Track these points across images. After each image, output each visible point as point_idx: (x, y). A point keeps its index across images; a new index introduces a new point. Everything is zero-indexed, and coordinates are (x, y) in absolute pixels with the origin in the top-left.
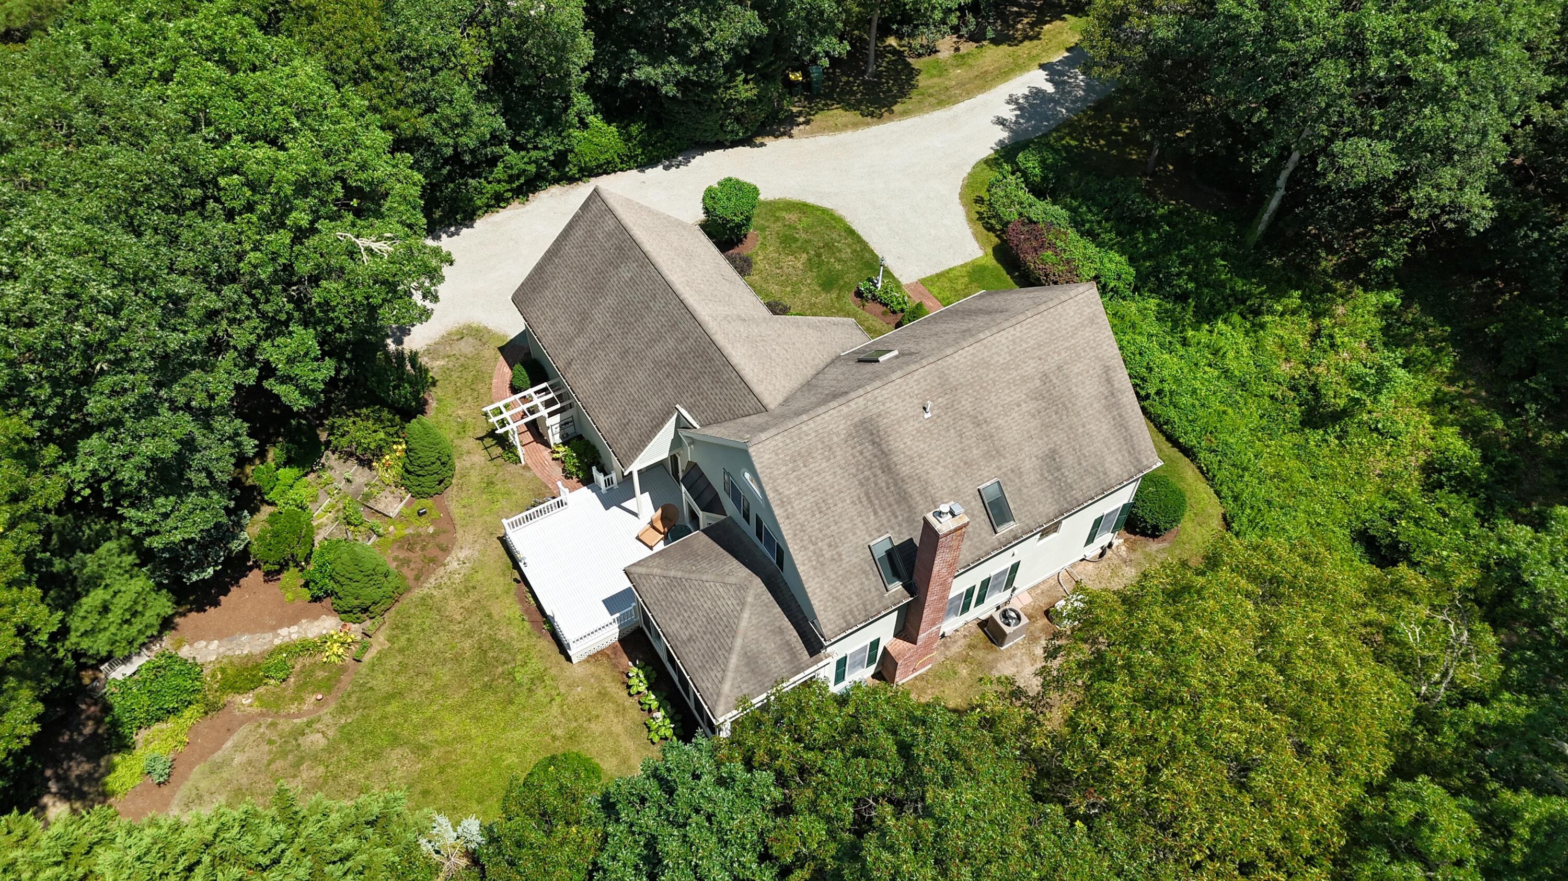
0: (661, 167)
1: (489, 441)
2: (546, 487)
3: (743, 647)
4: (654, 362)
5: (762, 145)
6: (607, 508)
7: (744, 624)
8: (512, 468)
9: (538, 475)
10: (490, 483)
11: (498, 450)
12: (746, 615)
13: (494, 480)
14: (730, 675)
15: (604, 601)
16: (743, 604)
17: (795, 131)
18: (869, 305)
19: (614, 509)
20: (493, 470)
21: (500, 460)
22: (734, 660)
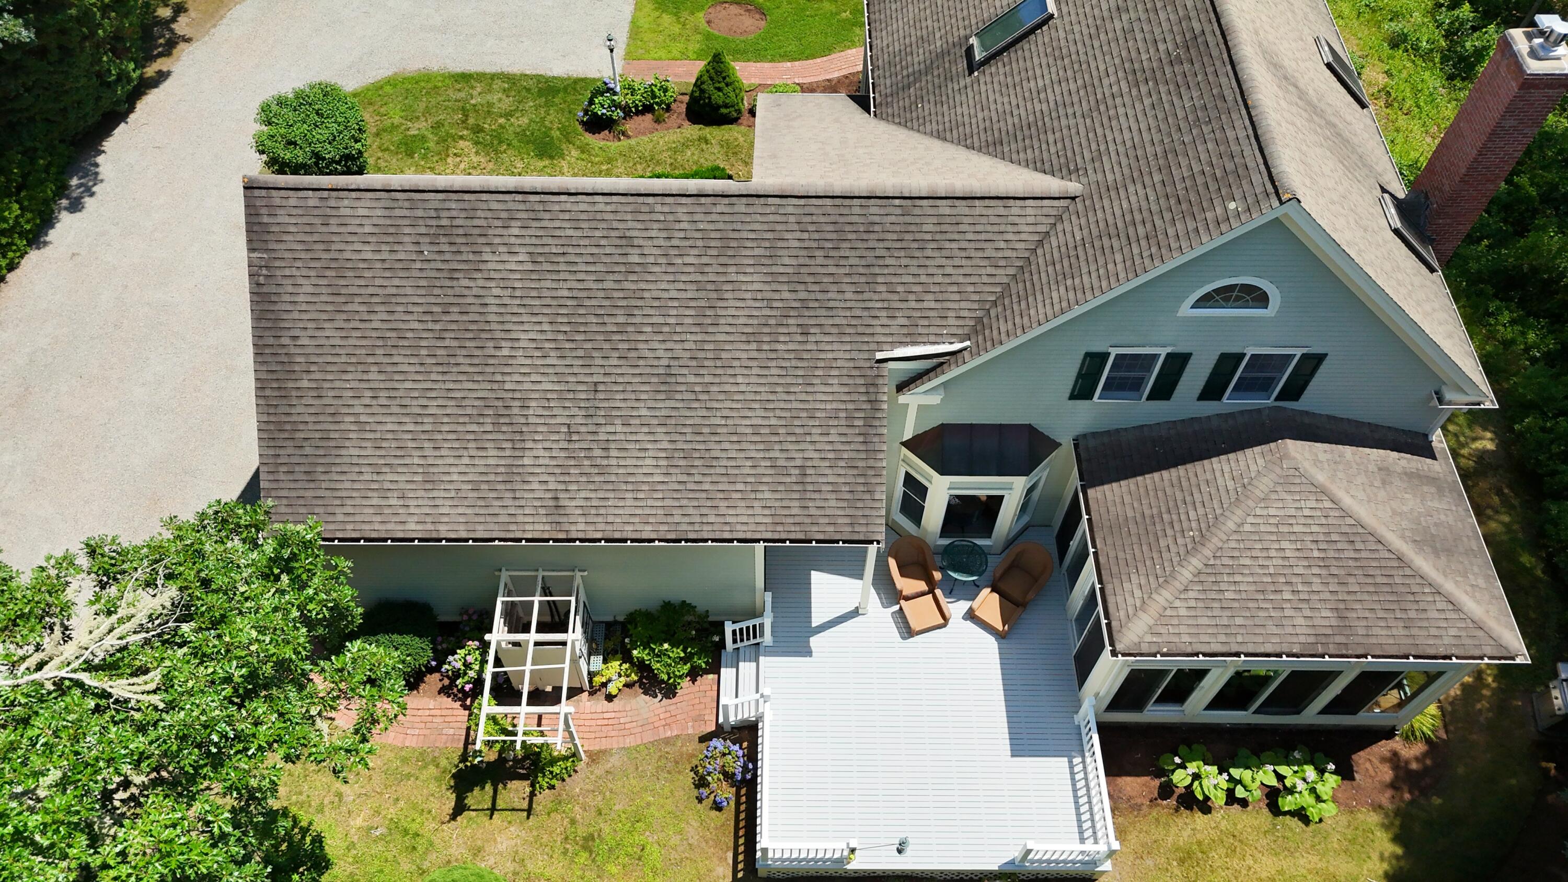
0: (65, 216)
1: (479, 797)
2: (667, 741)
3: (1403, 537)
4: (749, 338)
5: (162, 76)
6: (808, 653)
7: (1363, 512)
8: (576, 785)
9: (629, 742)
10: (588, 843)
11: (517, 791)
12: (1347, 501)
13: (582, 831)
14: (1449, 586)
15: (1012, 756)
16: (1322, 492)
17: (181, 26)
18: (629, 126)
19: (815, 642)
20: (558, 823)
21: (544, 798)
22: (1423, 564)
